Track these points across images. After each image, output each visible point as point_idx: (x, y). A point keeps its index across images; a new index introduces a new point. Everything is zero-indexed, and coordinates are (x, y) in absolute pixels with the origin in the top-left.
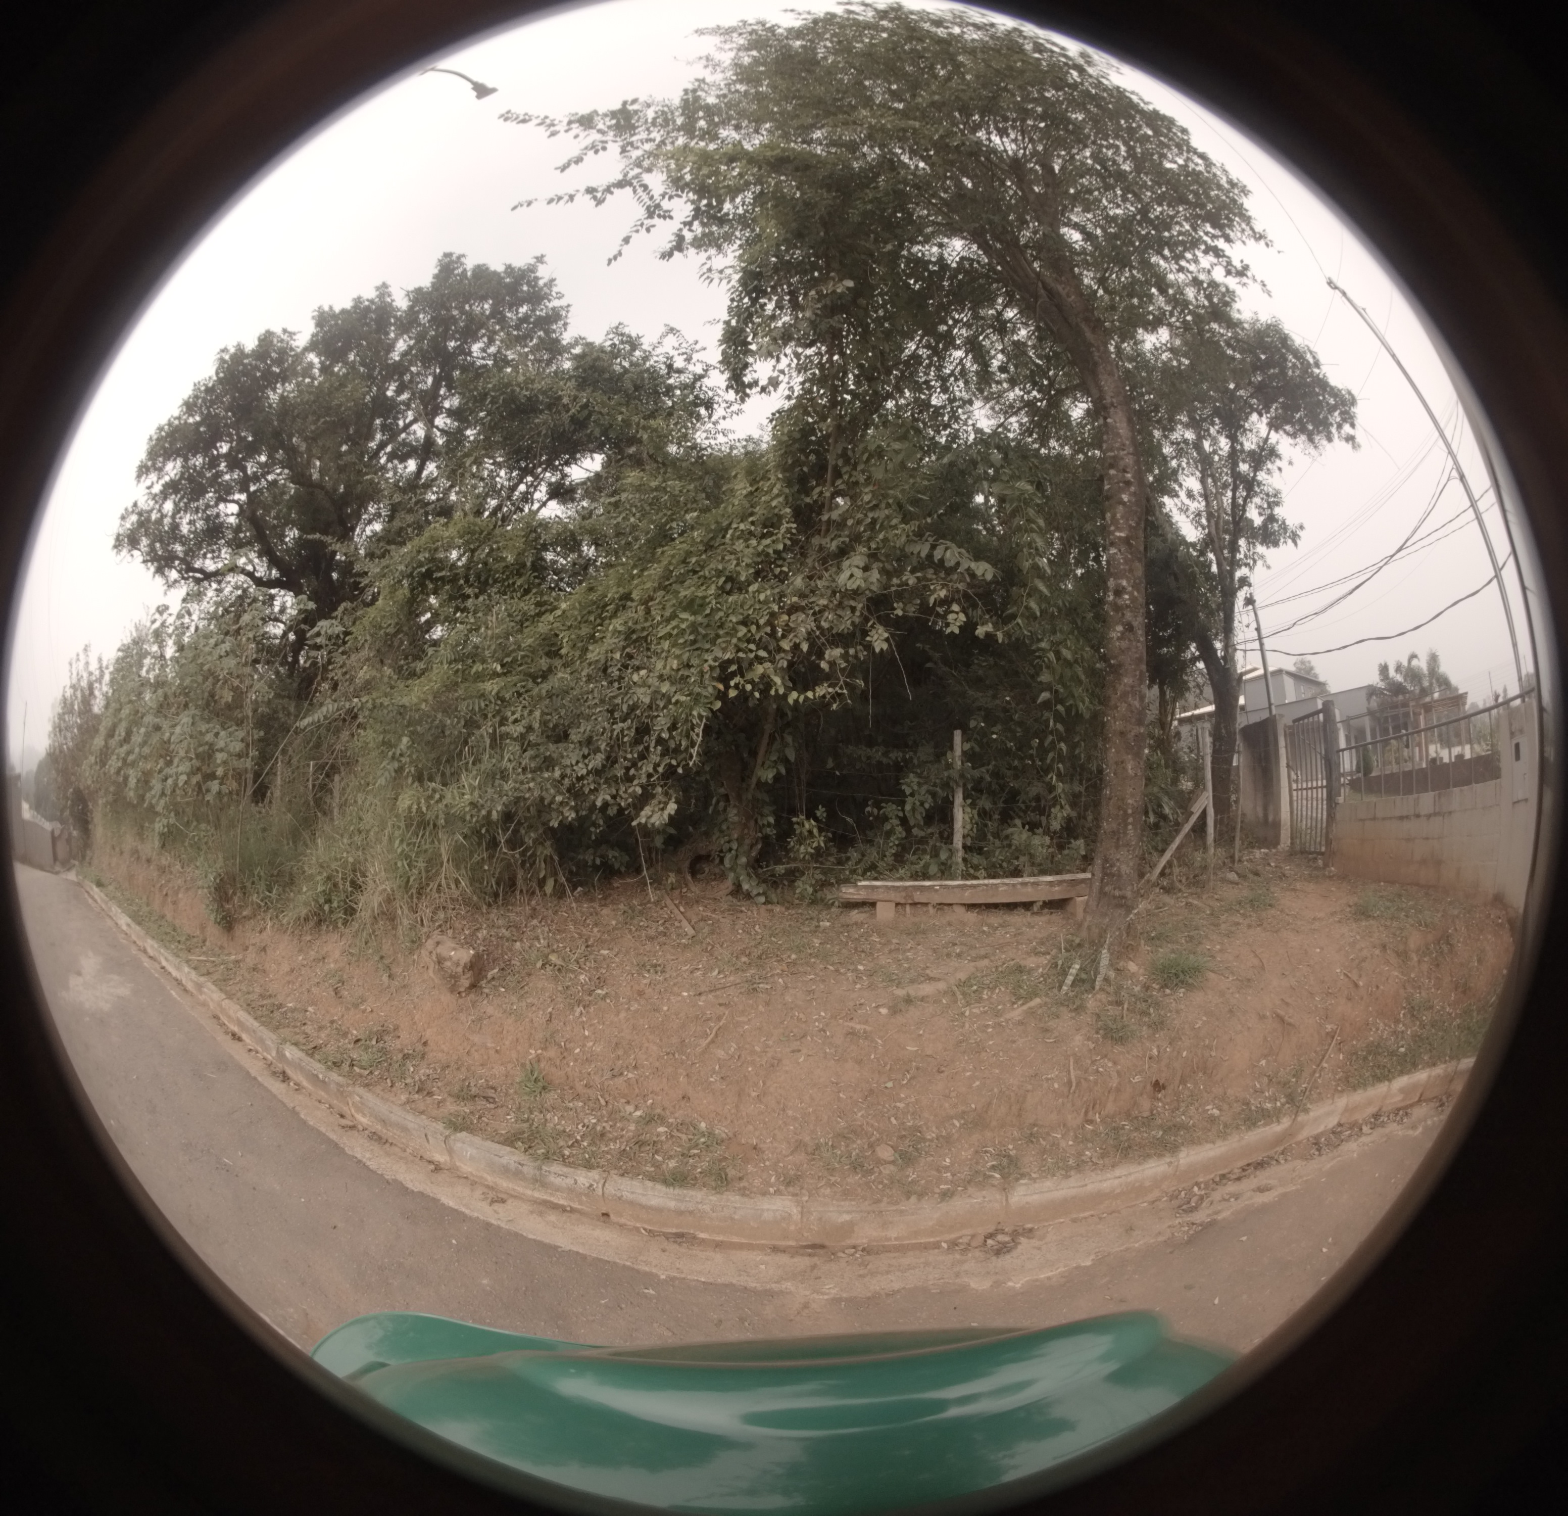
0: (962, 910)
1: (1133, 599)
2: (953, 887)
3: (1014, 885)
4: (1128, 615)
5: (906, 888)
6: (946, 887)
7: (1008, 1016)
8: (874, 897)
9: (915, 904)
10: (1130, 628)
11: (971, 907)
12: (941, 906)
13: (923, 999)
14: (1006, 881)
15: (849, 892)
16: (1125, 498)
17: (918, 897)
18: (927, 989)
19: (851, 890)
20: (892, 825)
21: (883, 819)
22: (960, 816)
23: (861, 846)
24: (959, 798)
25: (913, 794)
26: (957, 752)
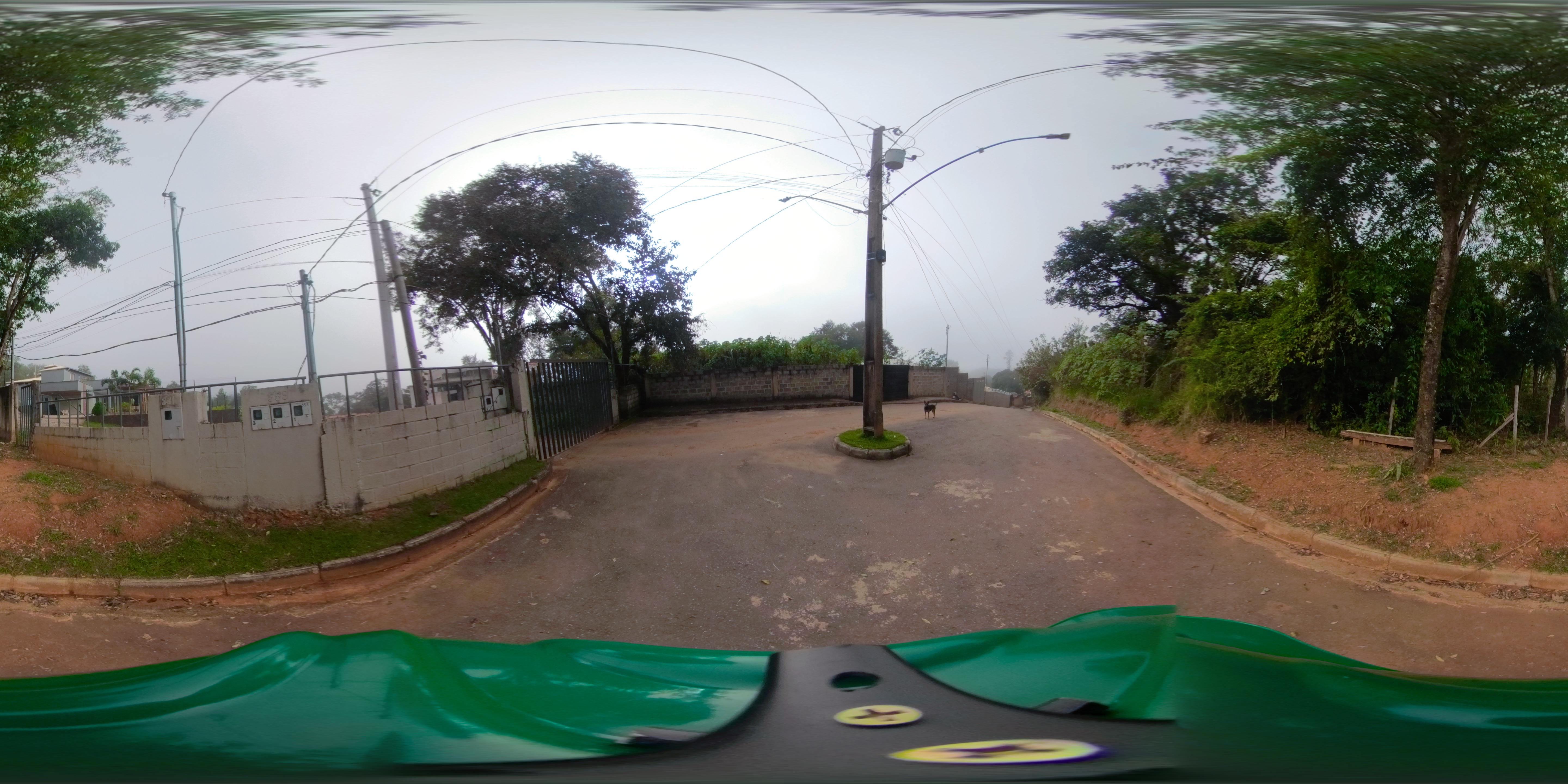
0: (1386, 446)
1: (1433, 330)
4: (1430, 337)
5: (1363, 434)
6: (1377, 436)
7: (1361, 480)
8: (1353, 436)
9: (1367, 441)
10: (1430, 342)
11: (1388, 446)
12: (1376, 443)
13: (1338, 469)
15: (1343, 433)
16: (1438, 288)
17: (1368, 438)
18: (1341, 466)
20: (1367, 411)
21: (1365, 408)
22: (1393, 410)
23: (1357, 418)
24: (1393, 403)
25: (1371, 400)
26: (1395, 386)
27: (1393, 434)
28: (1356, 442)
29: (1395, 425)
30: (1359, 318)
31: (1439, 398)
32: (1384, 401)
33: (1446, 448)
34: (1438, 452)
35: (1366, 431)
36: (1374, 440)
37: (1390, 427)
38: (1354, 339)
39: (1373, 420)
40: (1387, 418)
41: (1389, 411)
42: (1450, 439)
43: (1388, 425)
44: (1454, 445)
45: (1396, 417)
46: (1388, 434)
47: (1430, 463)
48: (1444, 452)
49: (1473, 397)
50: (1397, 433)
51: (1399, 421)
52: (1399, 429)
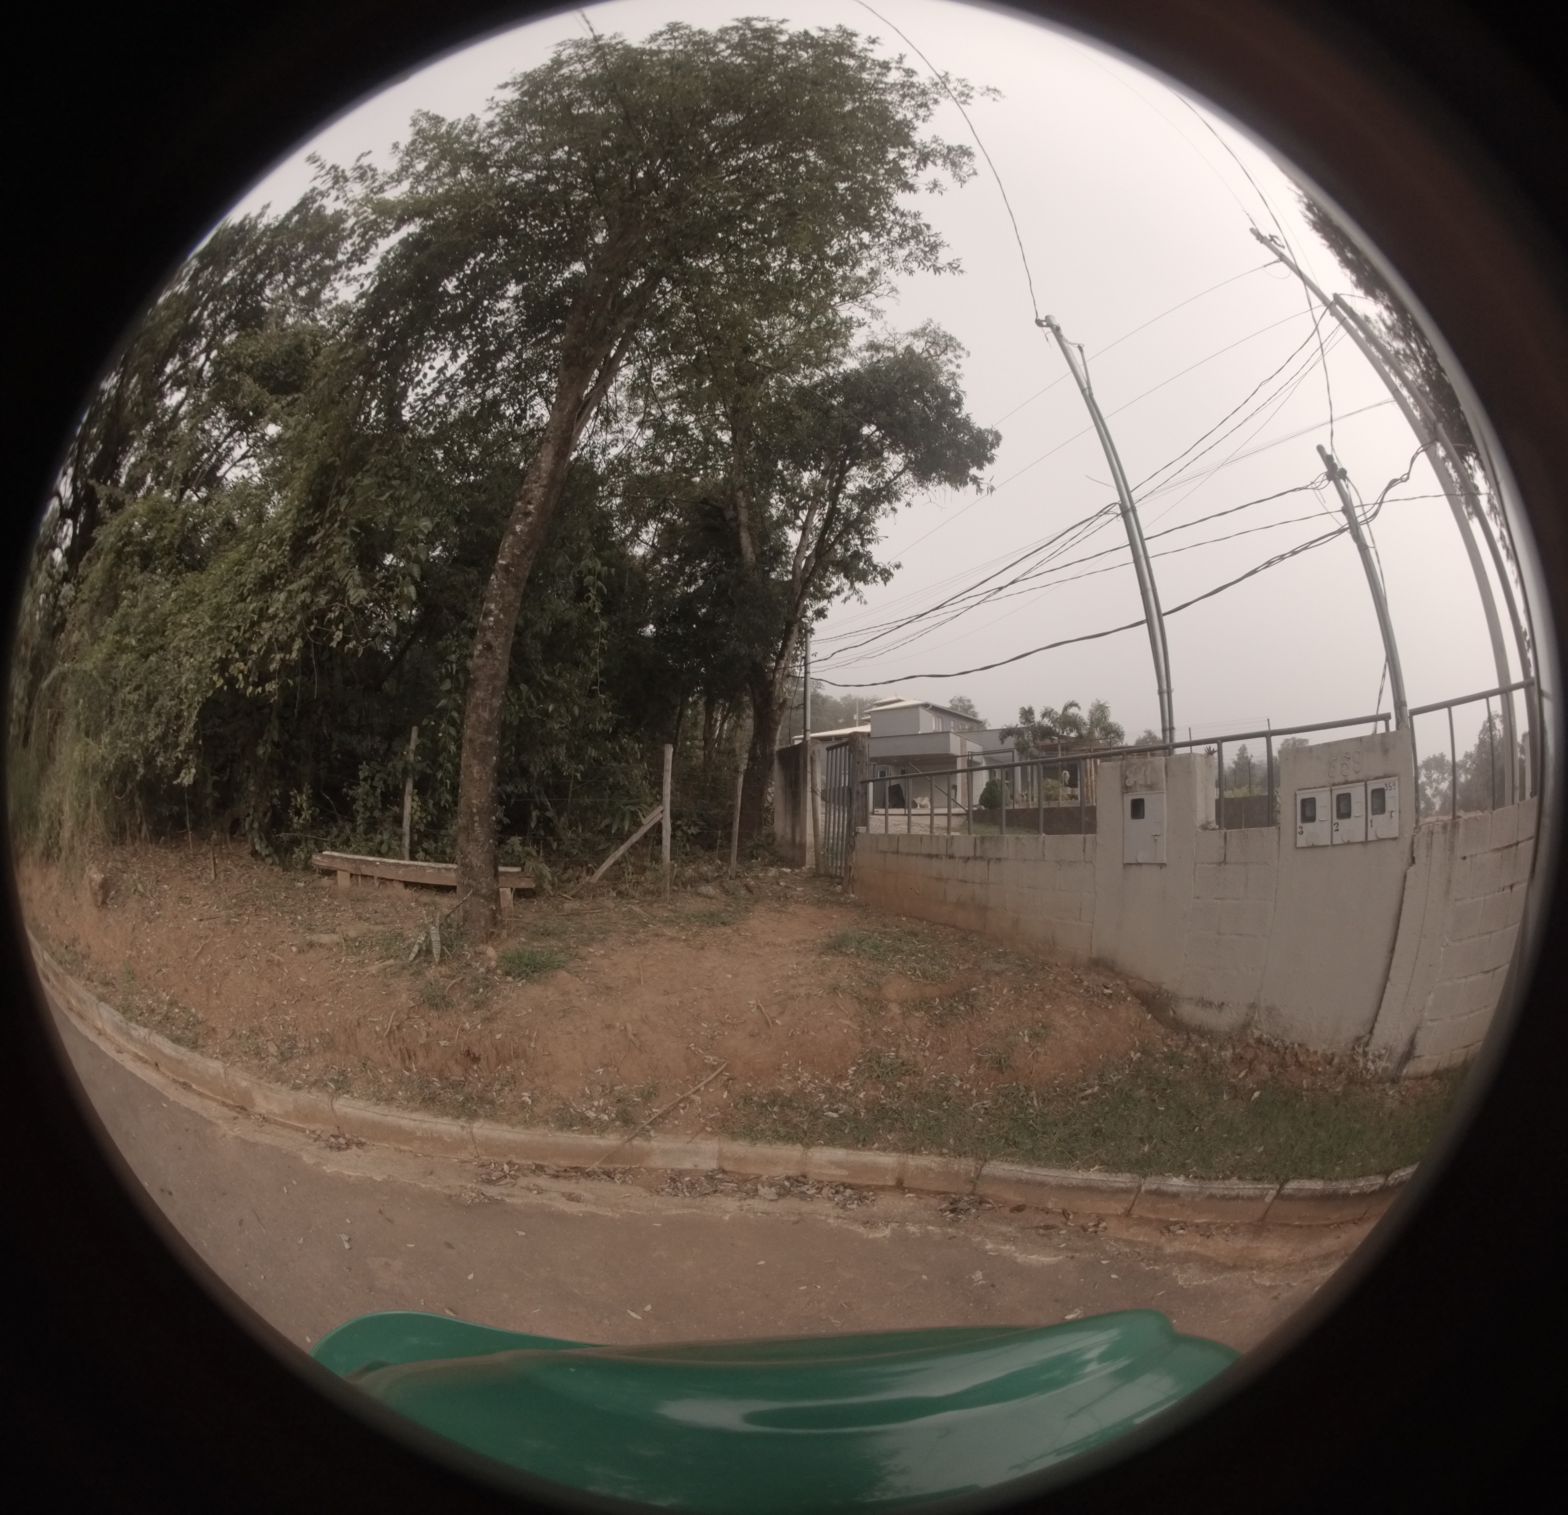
0: (401, 886)
1: (497, 621)
2: (390, 864)
3: (439, 869)
4: (490, 636)
5: (355, 860)
6: (384, 863)
7: (369, 968)
8: (336, 865)
9: (365, 876)
11: (407, 884)
12: (383, 880)
13: (321, 945)
14: (432, 864)
15: (317, 860)
16: (518, 528)
17: (365, 870)
18: (326, 939)
19: (318, 858)
20: (358, 806)
21: (354, 800)
22: (409, 803)
23: (340, 823)
24: (409, 787)
25: (365, 779)
26: (412, 746)
27: (413, 858)
28: (343, 880)
29: (416, 837)
30: (357, 586)
31: (503, 775)
32: (390, 781)
33: (523, 884)
34: (507, 894)
35: (358, 852)
36: (378, 873)
37: (407, 841)
38: (339, 635)
39: (372, 826)
40: (398, 820)
41: (401, 805)
42: (530, 864)
43: (401, 838)
44: (540, 878)
45: (416, 818)
46: (403, 858)
47: (494, 919)
48: (520, 893)
49: (574, 770)
50: (421, 854)
51: (422, 828)
52: (425, 845)
